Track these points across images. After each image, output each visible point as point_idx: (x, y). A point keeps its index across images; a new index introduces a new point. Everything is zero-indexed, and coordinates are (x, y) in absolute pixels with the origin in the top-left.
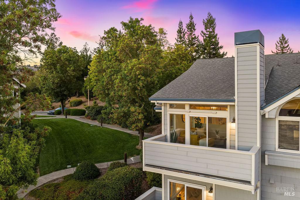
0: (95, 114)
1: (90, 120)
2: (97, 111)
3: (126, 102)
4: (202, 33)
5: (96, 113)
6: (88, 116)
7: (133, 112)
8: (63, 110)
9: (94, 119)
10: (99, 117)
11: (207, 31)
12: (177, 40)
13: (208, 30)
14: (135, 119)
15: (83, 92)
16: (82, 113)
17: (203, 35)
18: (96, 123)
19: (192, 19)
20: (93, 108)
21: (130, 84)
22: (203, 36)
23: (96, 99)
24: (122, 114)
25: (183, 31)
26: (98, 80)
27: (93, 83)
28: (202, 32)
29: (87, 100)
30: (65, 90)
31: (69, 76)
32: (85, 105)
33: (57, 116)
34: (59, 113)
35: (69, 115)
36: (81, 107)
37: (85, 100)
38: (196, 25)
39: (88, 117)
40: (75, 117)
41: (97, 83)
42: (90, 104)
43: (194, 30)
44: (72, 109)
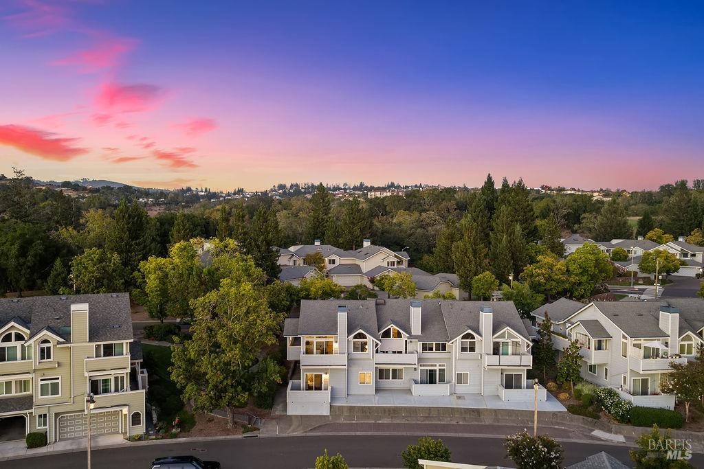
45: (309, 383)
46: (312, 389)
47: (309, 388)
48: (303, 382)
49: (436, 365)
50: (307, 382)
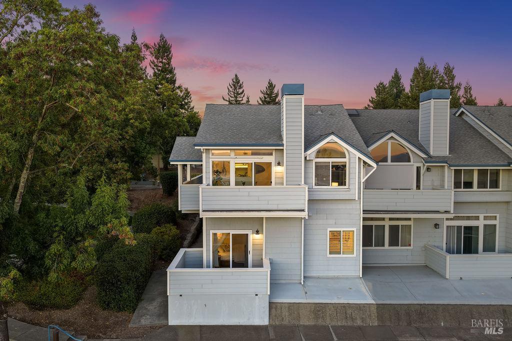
4: (151, 64)
11: (159, 62)
17: (153, 67)
19: (135, 39)
45: (222, 254)
46: (228, 266)
47: (222, 264)
48: (207, 251)
49: (477, 218)
50: (215, 252)
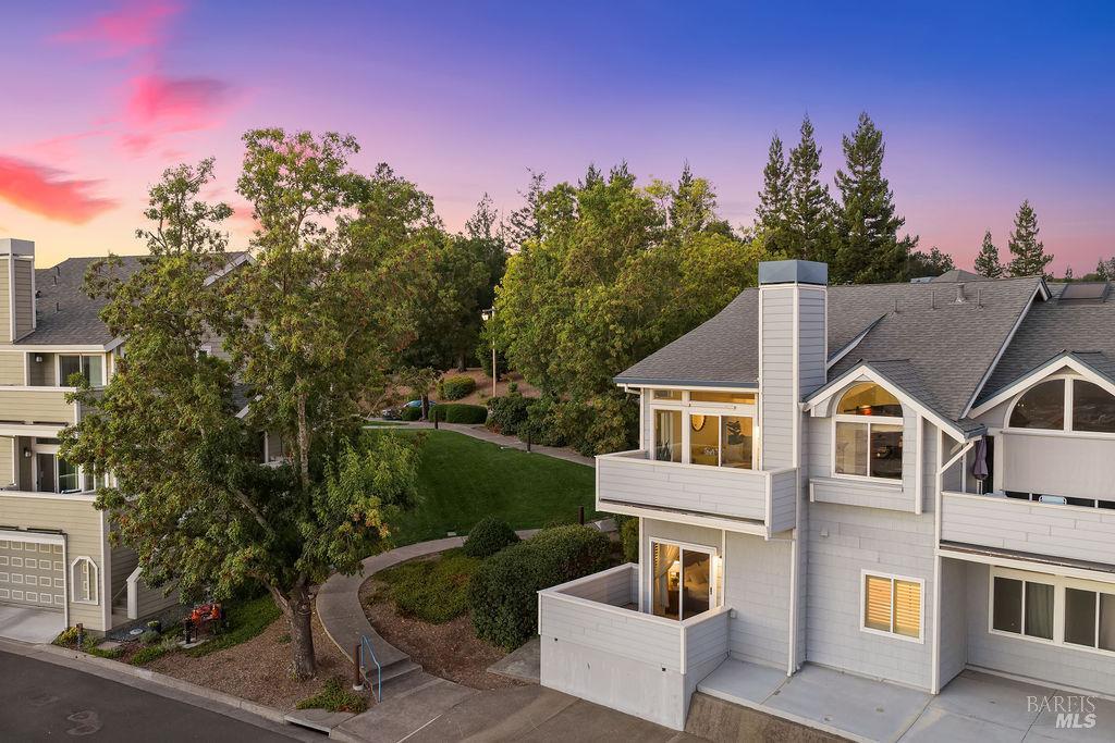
0: (513, 418)
1: (498, 436)
2: (517, 410)
3: (585, 386)
4: (838, 179)
5: (516, 416)
6: (493, 423)
7: (601, 411)
8: (427, 408)
9: (511, 433)
10: (522, 426)
11: (855, 173)
12: (764, 199)
13: (859, 168)
14: (605, 427)
15: (479, 356)
16: (477, 416)
17: (842, 184)
18: (516, 443)
19: (809, 133)
20: (508, 402)
21: (593, 343)
22: (842, 188)
23: (515, 378)
24: (574, 415)
25: (783, 169)
26: (523, 325)
27: (509, 334)
28: (840, 174)
29: (489, 379)
30: (432, 353)
31: (443, 313)
32: (483, 396)
33: (411, 423)
34: (415, 415)
35: (444, 420)
36: (473, 400)
37: (483, 381)
38: (820, 151)
39: (494, 426)
40: (459, 425)
41: (517, 333)
42: (498, 390)
43: (817, 168)
44: (451, 406)
47: (665, 606)
48: (644, 576)
